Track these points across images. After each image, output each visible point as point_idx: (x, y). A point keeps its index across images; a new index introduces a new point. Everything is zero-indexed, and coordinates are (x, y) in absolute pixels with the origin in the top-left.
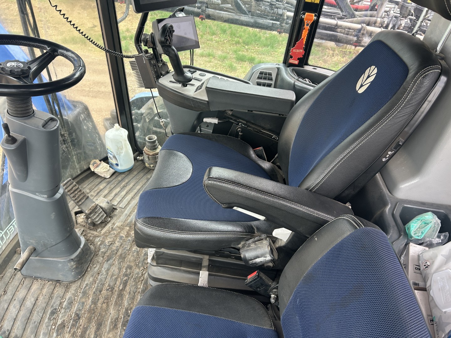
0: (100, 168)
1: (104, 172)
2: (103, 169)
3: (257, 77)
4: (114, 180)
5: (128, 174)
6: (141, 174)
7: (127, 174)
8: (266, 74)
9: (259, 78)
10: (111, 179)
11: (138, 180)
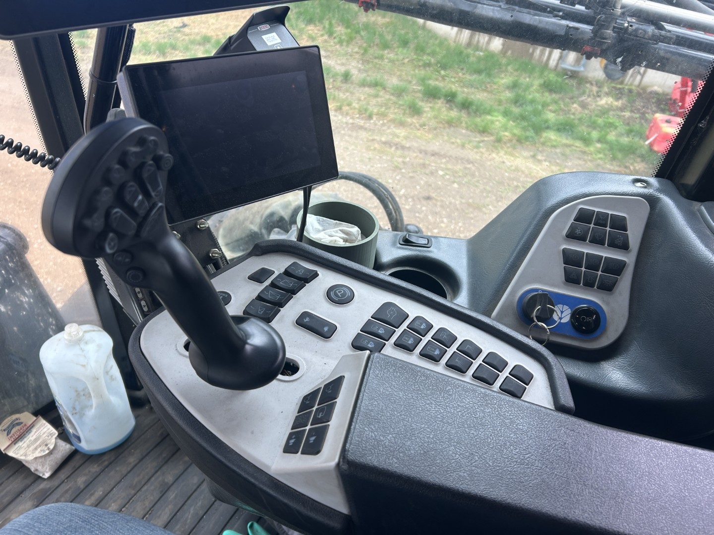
0: (25, 445)
1: (36, 458)
2: (36, 449)
3: (565, 232)
4: (65, 487)
5: (110, 464)
6: (150, 465)
7: (106, 463)
8: (602, 220)
9: (572, 236)
10: (56, 482)
11: (133, 492)
